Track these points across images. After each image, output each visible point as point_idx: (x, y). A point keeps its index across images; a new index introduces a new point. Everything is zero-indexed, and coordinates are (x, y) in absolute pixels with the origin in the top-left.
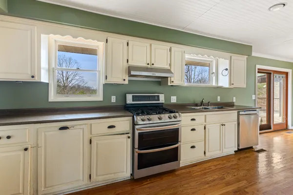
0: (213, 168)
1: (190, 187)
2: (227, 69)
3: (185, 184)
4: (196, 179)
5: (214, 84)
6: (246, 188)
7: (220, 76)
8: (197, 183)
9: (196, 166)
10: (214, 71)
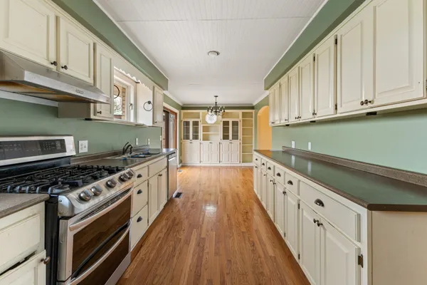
0: (162, 235)
1: (163, 277)
2: (149, 103)
3: (153, 280)
4: (158, 262)
5: (132, 120)
6: (200, 234)
7: (141, 111)
8: (163, 265)
9: (142, 246)
10: (132, 102)
